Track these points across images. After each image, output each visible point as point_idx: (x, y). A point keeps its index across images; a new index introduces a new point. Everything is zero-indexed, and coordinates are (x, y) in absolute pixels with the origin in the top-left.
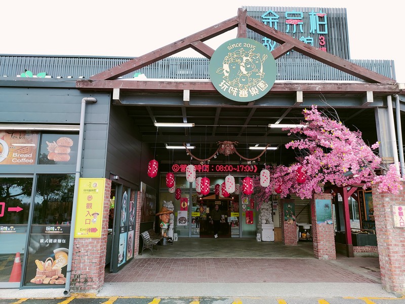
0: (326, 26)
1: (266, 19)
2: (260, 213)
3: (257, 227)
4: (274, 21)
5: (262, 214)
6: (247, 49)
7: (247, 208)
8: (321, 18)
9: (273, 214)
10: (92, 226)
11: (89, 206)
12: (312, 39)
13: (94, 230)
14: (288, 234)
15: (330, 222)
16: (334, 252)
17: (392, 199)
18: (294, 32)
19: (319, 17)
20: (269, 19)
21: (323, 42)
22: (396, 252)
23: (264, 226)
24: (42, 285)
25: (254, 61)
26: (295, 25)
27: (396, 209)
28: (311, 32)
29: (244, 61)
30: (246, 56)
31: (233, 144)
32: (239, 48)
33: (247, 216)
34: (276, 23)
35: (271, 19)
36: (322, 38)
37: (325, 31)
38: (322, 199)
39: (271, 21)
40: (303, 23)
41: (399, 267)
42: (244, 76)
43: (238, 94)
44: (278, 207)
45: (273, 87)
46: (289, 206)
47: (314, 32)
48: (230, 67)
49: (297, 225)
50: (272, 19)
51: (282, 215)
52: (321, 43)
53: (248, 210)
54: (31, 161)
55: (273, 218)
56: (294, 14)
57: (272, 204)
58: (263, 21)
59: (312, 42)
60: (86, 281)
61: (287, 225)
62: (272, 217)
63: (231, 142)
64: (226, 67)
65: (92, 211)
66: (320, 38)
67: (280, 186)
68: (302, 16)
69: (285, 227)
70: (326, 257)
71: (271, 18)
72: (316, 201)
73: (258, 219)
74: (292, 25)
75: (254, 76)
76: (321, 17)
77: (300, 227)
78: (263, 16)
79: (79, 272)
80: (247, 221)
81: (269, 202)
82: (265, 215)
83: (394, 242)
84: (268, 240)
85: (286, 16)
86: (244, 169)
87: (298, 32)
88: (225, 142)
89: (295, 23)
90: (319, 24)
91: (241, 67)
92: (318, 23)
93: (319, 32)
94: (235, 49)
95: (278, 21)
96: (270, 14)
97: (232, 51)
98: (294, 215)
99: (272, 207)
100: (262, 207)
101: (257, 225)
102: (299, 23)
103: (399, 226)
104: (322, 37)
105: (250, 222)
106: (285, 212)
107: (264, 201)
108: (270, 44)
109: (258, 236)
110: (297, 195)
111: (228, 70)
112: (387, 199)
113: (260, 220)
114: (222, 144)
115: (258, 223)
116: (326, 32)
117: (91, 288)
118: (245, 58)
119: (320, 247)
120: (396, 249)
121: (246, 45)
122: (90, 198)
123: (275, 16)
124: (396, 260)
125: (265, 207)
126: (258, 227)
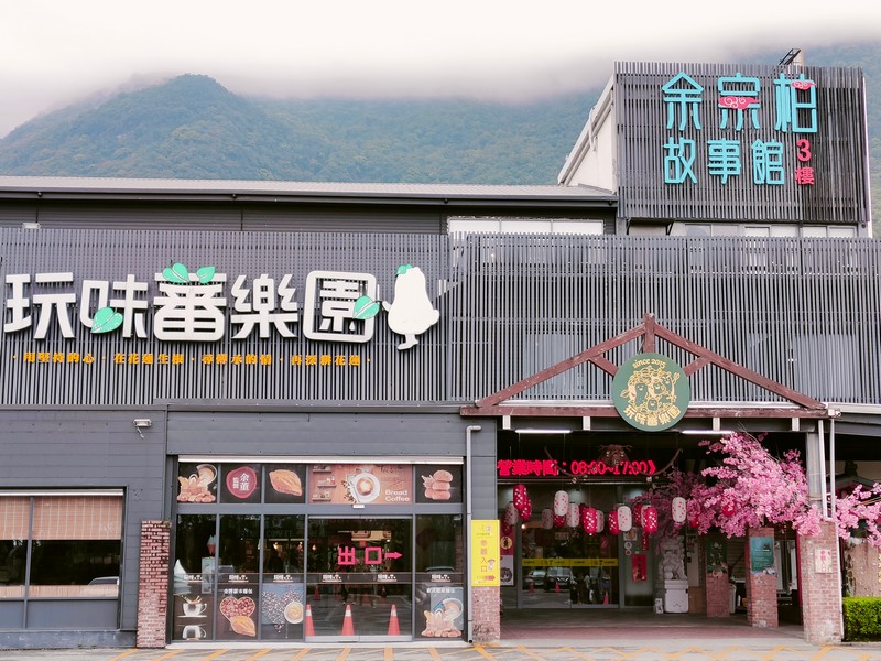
0: (814, 113)
1: (671, 95)
2: (661, 558)
3: (654, 587)
4: (690, 100)
5: (665, 562)
6: (656, 367)
7: (633, 549)
8: (803, 94)
9: (687, 560)
10: (489, 573)
11: (484, 551)
12: (781, 145)
13: (492, 578)
14: (713, 598)
15: (771, 571)
16: (776, 617)
17: (815, 542)
18: (738, 129)
19: (797, 89)
20: (679, 95)
21: (804, 154)
22: (816, 600)
23: (668, 584)
24: (433, 638)
25: (664, 383)
26: (740, 112)
27: (818, 553)
28: (777, 128)
29: (653, 381)
30: (656, 375)
31: (624, 449)
32: (647, 365)
33: (634, 566)
34: (695, 106)
35: (683, 95)
36: (804, 145)
37: (810, 126)
38: (759, 536)
39: (683, 100)
40: (758, 106)
41: (819, 615)
42: (652, 401)
43: (646, 422)
44: (696, 545)
45: (687, 413)
46: (716, 545)
47: (784, 130)
48: (637, 389)
49: (733, 582)
50: (687, 95)
51: (704, 561)
52: (800, 157)
53: (637, 553)
54: (407, 499)
55: (686, 569)
56: (739, 83)
57: (684, 542)
58: (666, 99)
59: (780, 152)
60: (488, 631)
61: (711, 580)
62: (685, 565)
63: (620, 447)
64: (632, 389)
65: (487, 557)
66: (799, 142)
67: (697, 516)
68: (758, 89)
69: (707, 585)
70: (764, 623)
71: (683, 92)
72: (752, 539)
73: (657, 571)
74: (732, 109)
75: (664, 399)
76: (802, 90)
77: (739, 585)
78: (666, 88)
79: (479, 622)
80: (635, 575)
81: (679, 538)
82: (671, 562)
83: (814, 589)
84: (677, 610)
85: (721, 88)
86: (628, 469)
87: (748, 127)
88: (612, 446)
89: (740, 106)
90: (798, 109)
91: (649, 389)
92: (796, 105)
93: (796, 129)
94: (642, 366)
95: (700, 100)
96: (682, 83)
97: (638, 369)
98: (725, 561)
99: (685, 547)
100: (666, 547)
101: (654, 584)
102: (750, 106)
103: (820, 571)
104: (804, 140)
105: (639, 577)
106: (709, 558)
107: (671, 537)
108: (683, 159)
109: (658, 602)
110: (723, 532)
111: (635, 393)
112: (810, 542)
113: (661, 572)
114: (606, 450)
115: (658, 579)
116: (814, 129)
117: (493, 638)
118: (653, 378)
119: (755, 608)
120: (816, 596)
121: (654, 362)
122: (484, 542)
123: (692, 87)
124: (816, 608)
125: (673, 547)
126: (657, 586)
